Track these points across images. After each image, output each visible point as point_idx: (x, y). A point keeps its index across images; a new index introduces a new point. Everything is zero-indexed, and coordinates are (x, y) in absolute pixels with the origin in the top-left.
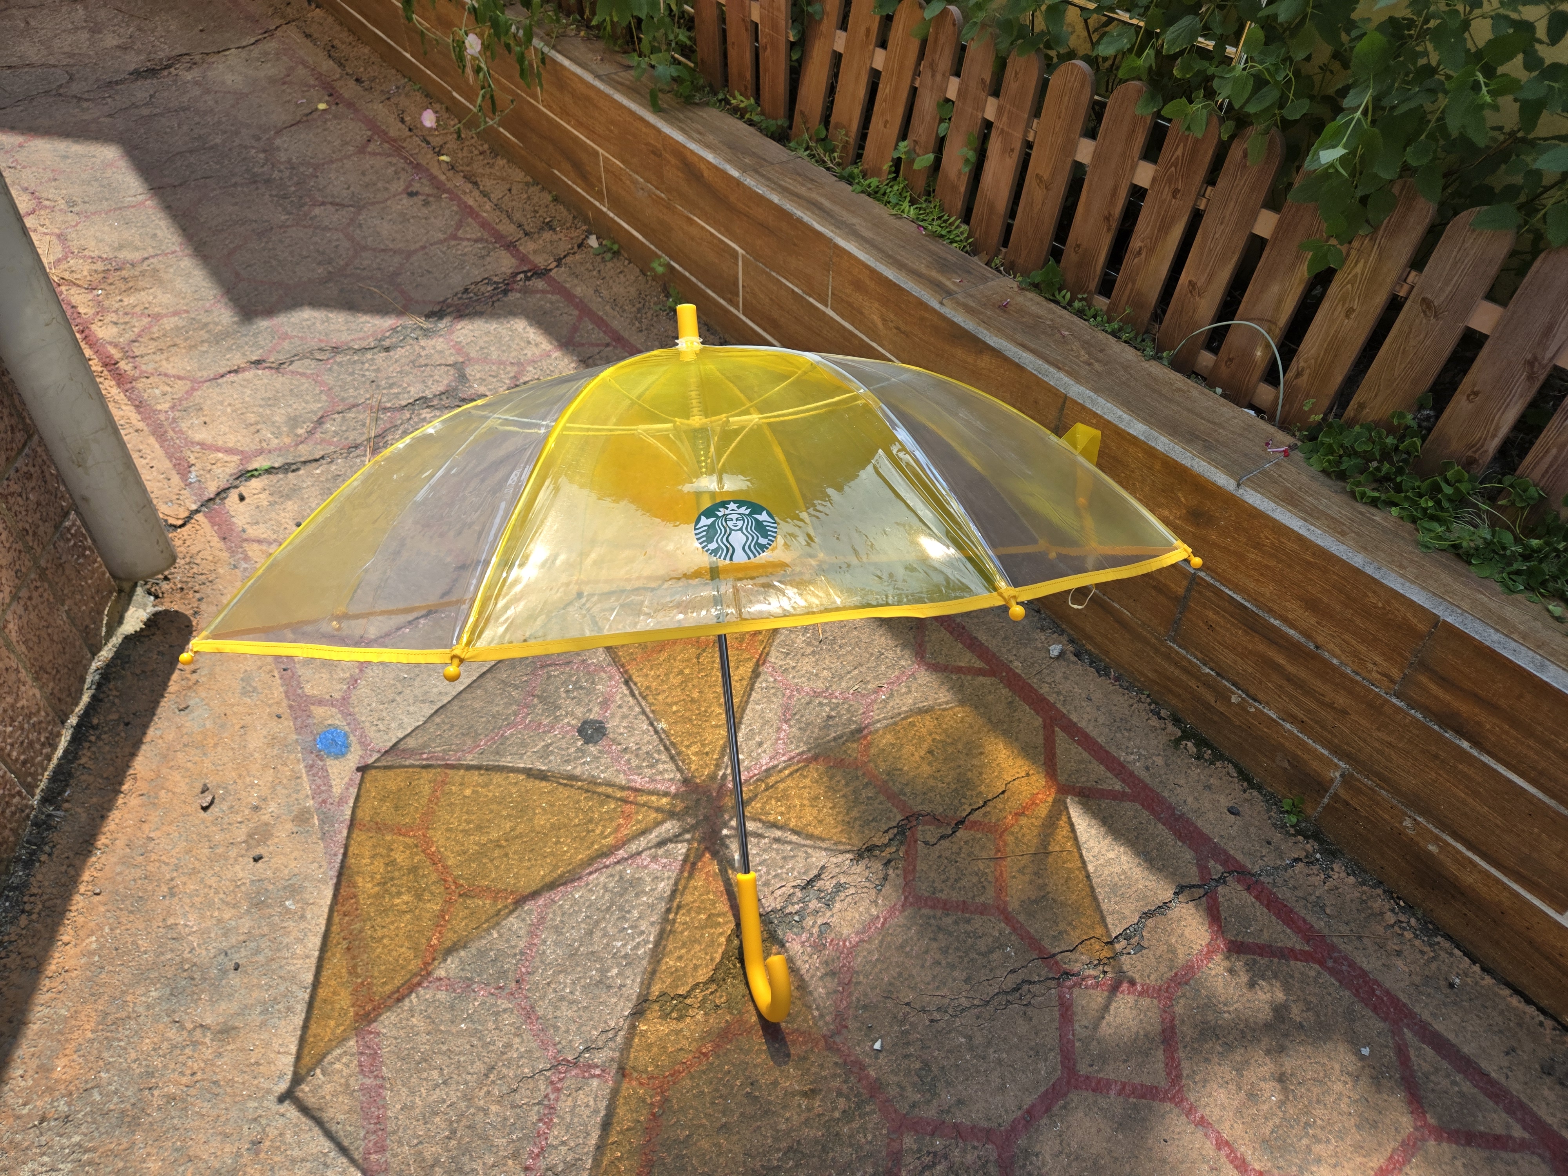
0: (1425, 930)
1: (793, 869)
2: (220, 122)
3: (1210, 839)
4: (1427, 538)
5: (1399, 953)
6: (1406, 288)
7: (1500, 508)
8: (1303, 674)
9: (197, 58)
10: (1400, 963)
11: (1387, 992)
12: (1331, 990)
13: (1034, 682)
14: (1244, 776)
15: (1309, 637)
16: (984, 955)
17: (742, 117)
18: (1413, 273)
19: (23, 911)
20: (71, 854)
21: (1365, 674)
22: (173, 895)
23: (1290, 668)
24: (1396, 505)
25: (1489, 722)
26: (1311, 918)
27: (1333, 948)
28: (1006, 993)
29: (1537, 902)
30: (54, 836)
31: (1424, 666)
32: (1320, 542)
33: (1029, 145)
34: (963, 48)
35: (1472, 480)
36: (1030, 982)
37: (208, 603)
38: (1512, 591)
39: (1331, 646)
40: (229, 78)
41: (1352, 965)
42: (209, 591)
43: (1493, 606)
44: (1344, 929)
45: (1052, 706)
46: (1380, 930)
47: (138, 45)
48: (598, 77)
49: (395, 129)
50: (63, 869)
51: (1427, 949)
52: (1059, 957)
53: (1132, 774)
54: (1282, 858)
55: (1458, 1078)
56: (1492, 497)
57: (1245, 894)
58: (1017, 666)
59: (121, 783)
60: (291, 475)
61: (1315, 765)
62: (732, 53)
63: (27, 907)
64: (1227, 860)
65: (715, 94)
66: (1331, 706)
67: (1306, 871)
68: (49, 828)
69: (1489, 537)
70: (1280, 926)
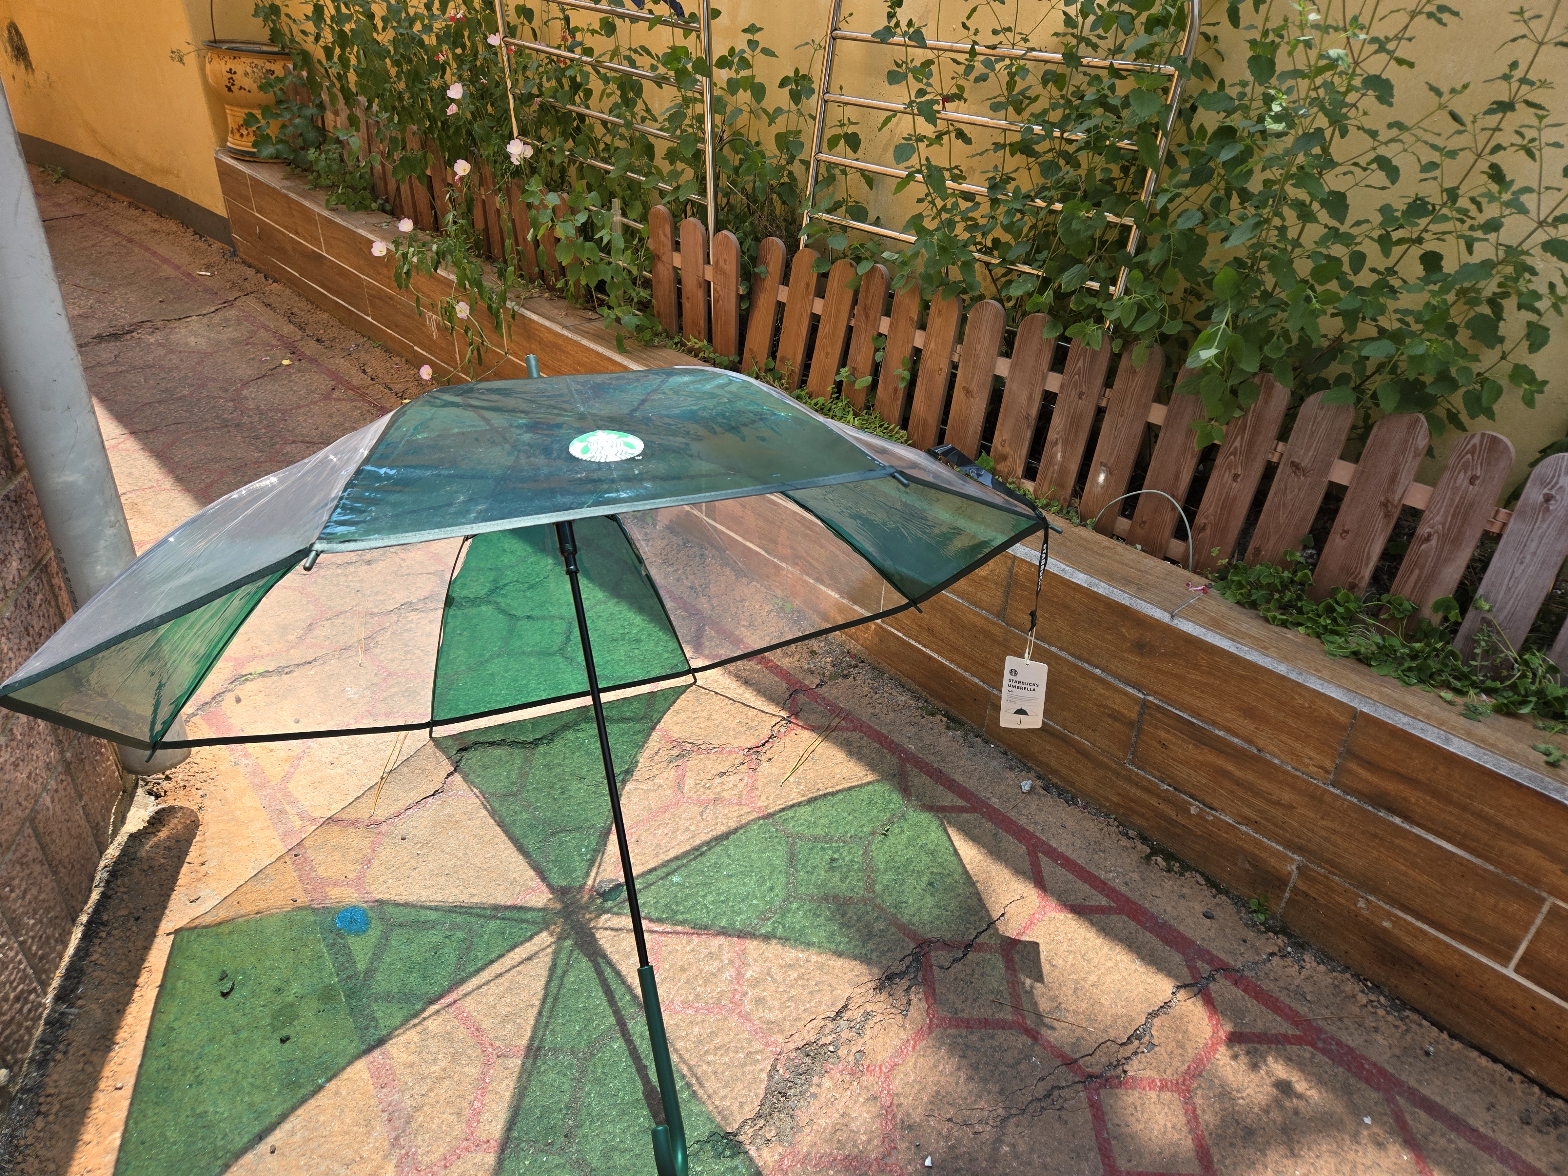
0: (1394, 1007)
1: (820, 1002)
2: (186, 377)
3: (1193, 942)
4: (1332, 648)
5: (1376, 1029)
6: (1277, 455)
7: (1383, 621)
8: (1251, 777)
9: (159, 324)
10: (1379, 1038)
11: (1374, 1065)
12: (1327, 1068)
13: (1012, 815)
14: (1212, 883)
15: (1250, 742)
16: (1012, 1066)
17: (696, 356)
18: (1281, 444)
19: (39, 1113)
20: (87, 1051)
21: (1304, 769)
22: (200, 1083)
23: (1238, 773)
24: (1301, 625)
25: (1413, 796)
26: (1295, 1005)
27: (1320, 1030)
28: (1039, 1100)
29: (1484, 960)
30: (70, 1034)
31: (1351, 754)
32: (1248, 657)
33: (955, 366)
34: (891, 296)
35: (1357, 600)
36: (1059, 1088)
37: (212, 799)
38: (1409, 685)
39: (1271, 748)
40: (192, 341)
41: (1339, 1043)
42: (212, 788)
43: (1396, 696)
44: (1327, 1013)
45: (1032, 835)
46: (1356, 1010)
47: (99, 314)
48: (565, 327)
49: (357, 379)
50: (80, 1066)
51: (1399, 1023)
52: (1081, 1062)
53: (1113, 890)
54: (1259, 954)
55: (1453, 1136)
56: (1375, 613)
57: (1234, 988)
58: (995, 801)
59: (137, 977)
60: (284, 677)
61: (1272, 861)
62: (687, 305)
63: (44, 1109)
64: (1211, 959)
65: (672, 338)
66: (1278, 803)
67: (1282, 963)
68: (63, 1026)
69: (1381, 641)
70: (1271, 1016)
